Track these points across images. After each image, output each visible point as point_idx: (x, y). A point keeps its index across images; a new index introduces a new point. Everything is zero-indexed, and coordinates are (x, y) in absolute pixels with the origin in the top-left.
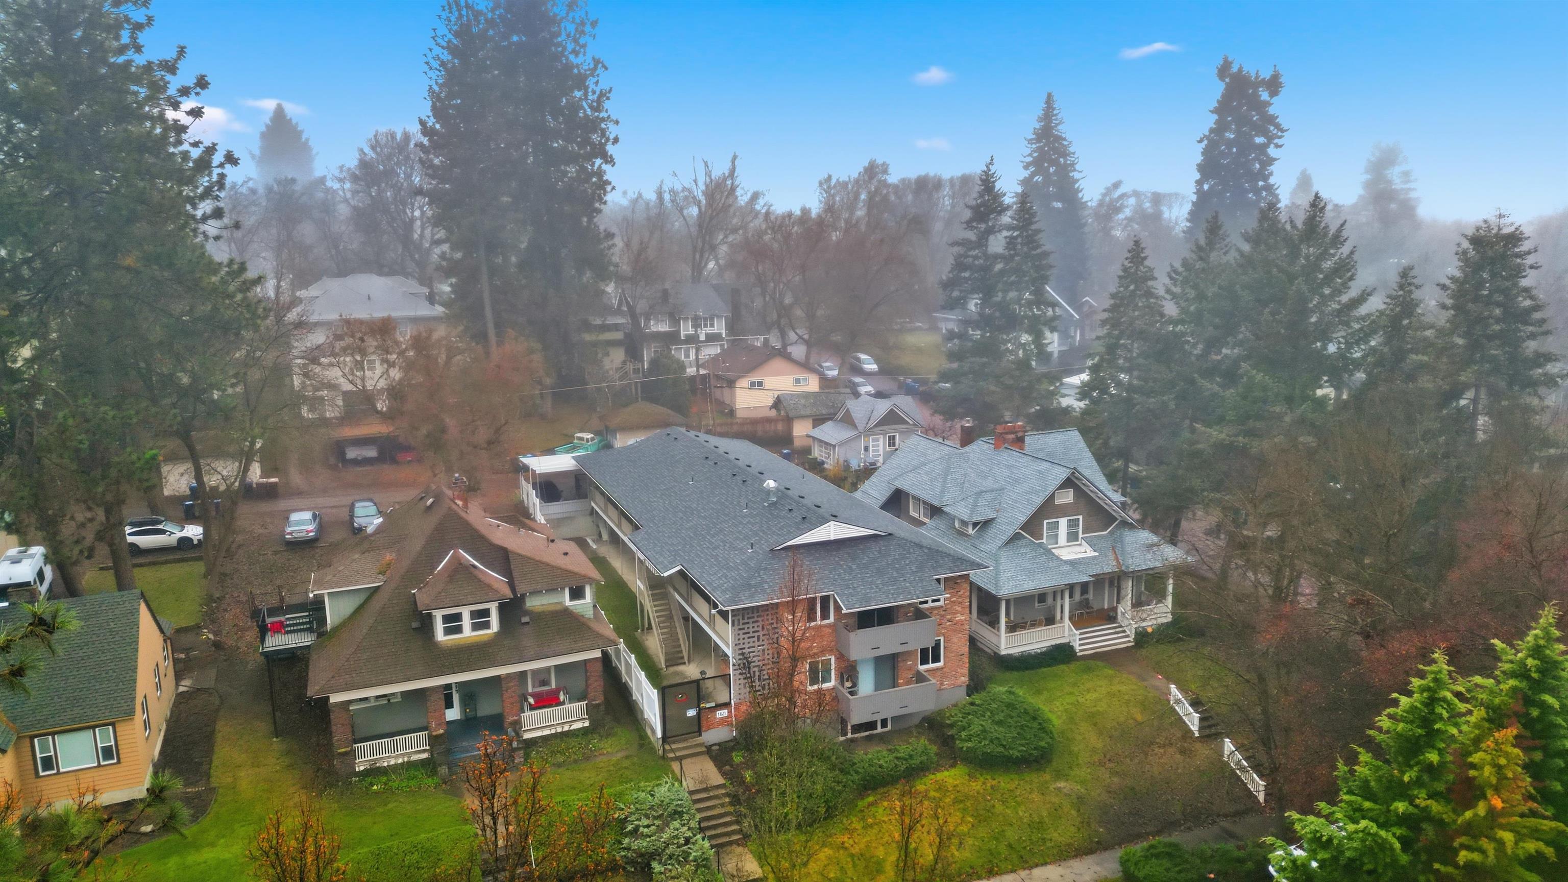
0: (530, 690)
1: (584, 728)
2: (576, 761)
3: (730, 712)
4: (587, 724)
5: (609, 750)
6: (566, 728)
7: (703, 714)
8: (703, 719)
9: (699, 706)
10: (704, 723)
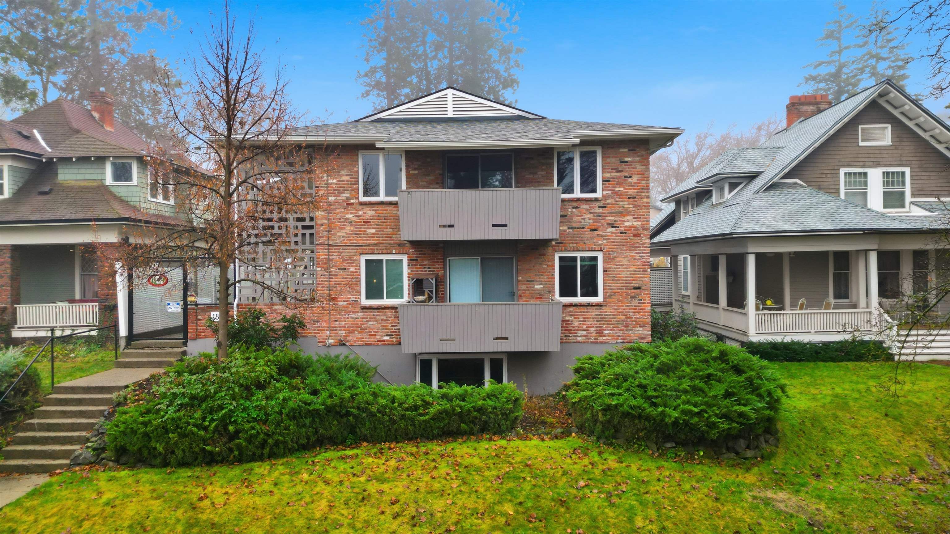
6: (67, 332)
8: (191, 319)
9: (185, 299)
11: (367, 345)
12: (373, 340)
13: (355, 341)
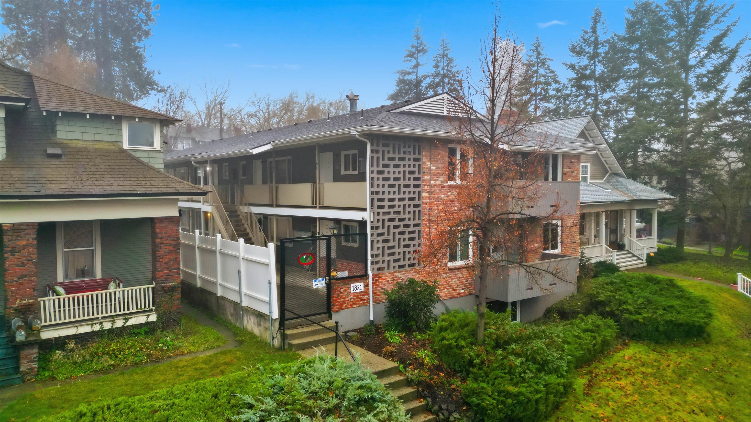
0: (60, 279)
1: (148, 324)
2: (136, 364)
3: (367, 286)
4: (153, 318)
5: (192, 348)
6: (119, 323)
7: (336, 286)
8: (335, 293)
9: (328, 274)
10: (335, 300)
11: (452, 298)
12: (454, 294)
13: (445, 296)
